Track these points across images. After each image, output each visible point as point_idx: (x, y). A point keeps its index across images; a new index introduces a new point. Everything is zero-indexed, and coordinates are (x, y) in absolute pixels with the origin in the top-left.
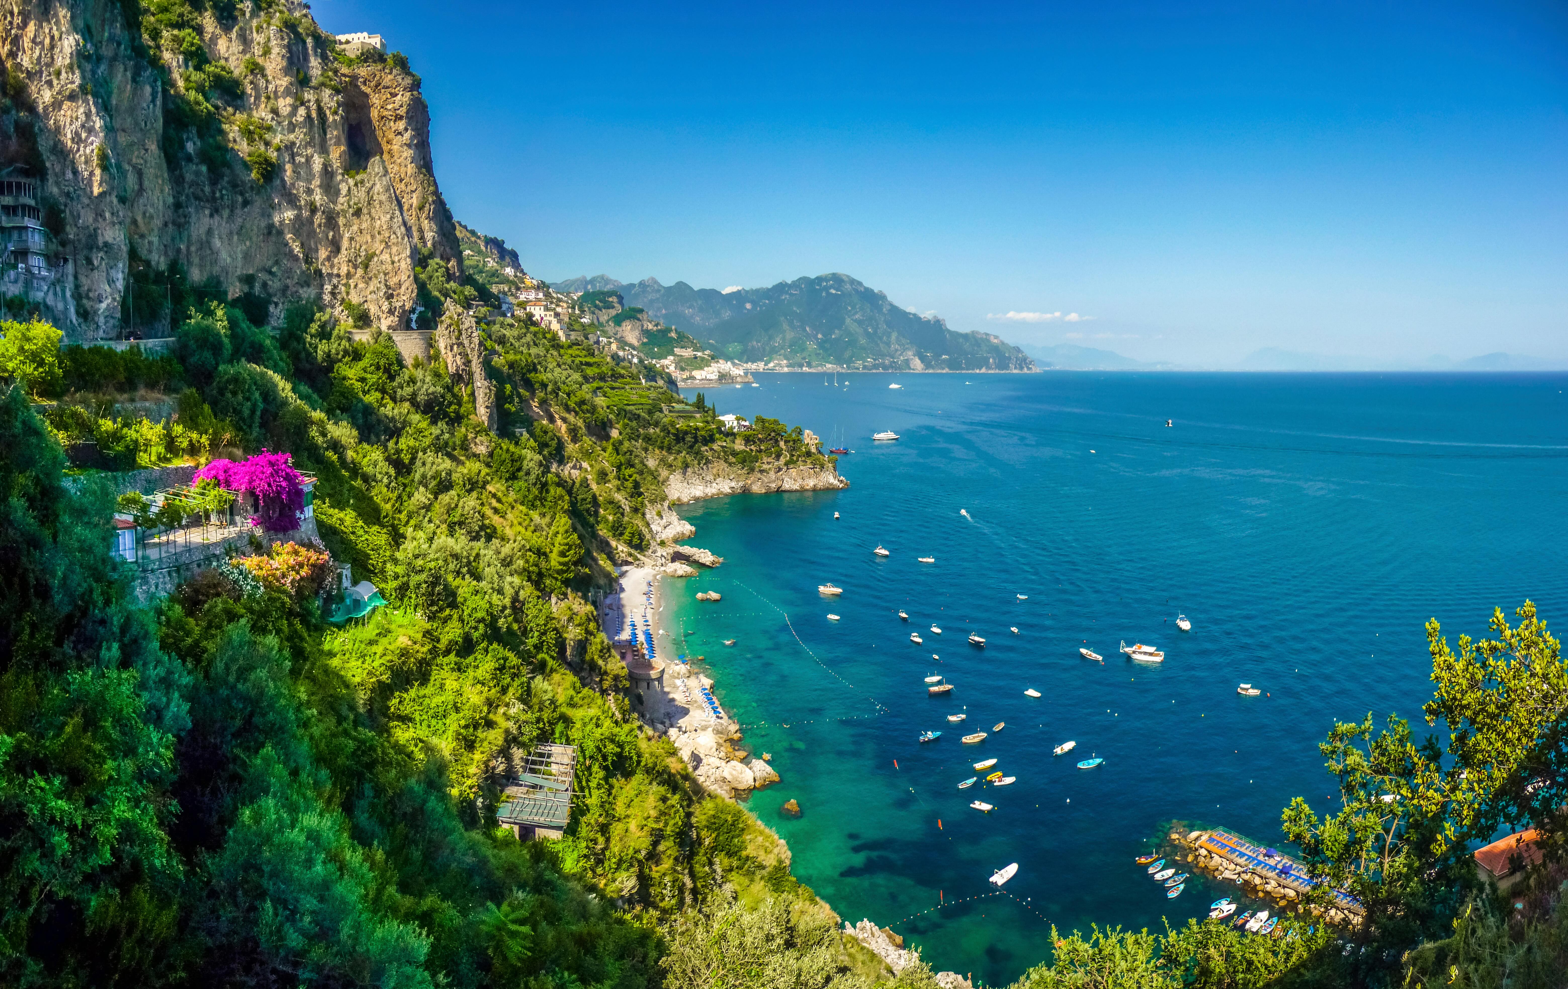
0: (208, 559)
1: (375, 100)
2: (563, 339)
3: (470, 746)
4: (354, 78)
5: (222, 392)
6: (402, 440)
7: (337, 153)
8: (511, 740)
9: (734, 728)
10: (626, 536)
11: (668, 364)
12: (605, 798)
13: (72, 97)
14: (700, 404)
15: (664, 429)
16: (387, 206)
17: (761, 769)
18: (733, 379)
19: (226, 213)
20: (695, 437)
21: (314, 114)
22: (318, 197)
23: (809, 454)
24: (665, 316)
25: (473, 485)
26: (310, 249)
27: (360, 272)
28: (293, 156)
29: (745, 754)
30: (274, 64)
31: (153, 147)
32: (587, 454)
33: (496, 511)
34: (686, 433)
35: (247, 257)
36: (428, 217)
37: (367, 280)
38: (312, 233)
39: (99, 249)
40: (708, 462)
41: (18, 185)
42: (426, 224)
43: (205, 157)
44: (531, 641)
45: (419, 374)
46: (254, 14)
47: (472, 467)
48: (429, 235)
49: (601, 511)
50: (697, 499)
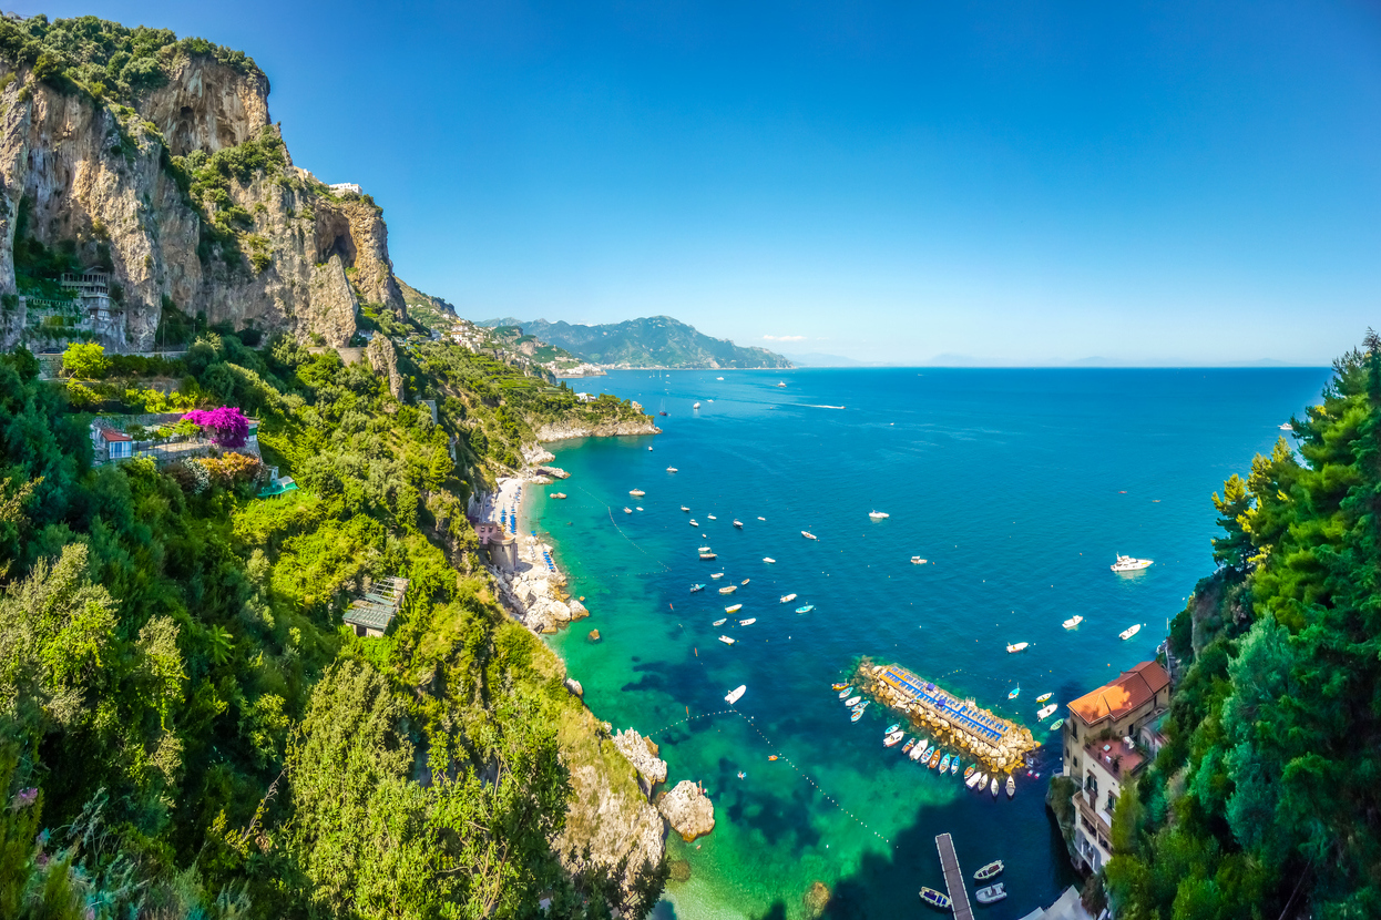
0: (179, 458)
1: (353, 222)
2: (474, 352)
3: (331, 571)
4: (340, 210)
5: (208, 377)
6: (336, 404)
7: (310, 254)
8: (363, 571)
9: (562, 578)
10: (506, 460)
11: (551, 366)
12: (425, 615)
13: (133, 232)
14: (563, 387)
15: (538, 401)
16: (339, 282)
17: (577, 607)
18: (593, 373)
19: (237, 287)
20: (559, 405)
21: (297, 233)
22: (297, 278)
23: (635, 414)
24: (550, 340)
25: (380, 429)
26: (290, 305)
27: (321, 317)
28: (282, 256)
29: (568, 596)
30: (273, 206)
31: (192, 253)
32: (482, 415)
33: (395, 443)
34: (553, 403)
35: (249, 310)
36: (383, 287)
37: (325, 321)
38: (291, 297)
39: (142, 307)
40: (567, 419)
41: (96, 277)
42: (382, 290)
43: (224, 257)
44: (399, 516)
45: (352, 370)
46: (262, 178)
47: (381, 419)
48: (384, 296)
49: (490, 446)
50: (559, 440)
